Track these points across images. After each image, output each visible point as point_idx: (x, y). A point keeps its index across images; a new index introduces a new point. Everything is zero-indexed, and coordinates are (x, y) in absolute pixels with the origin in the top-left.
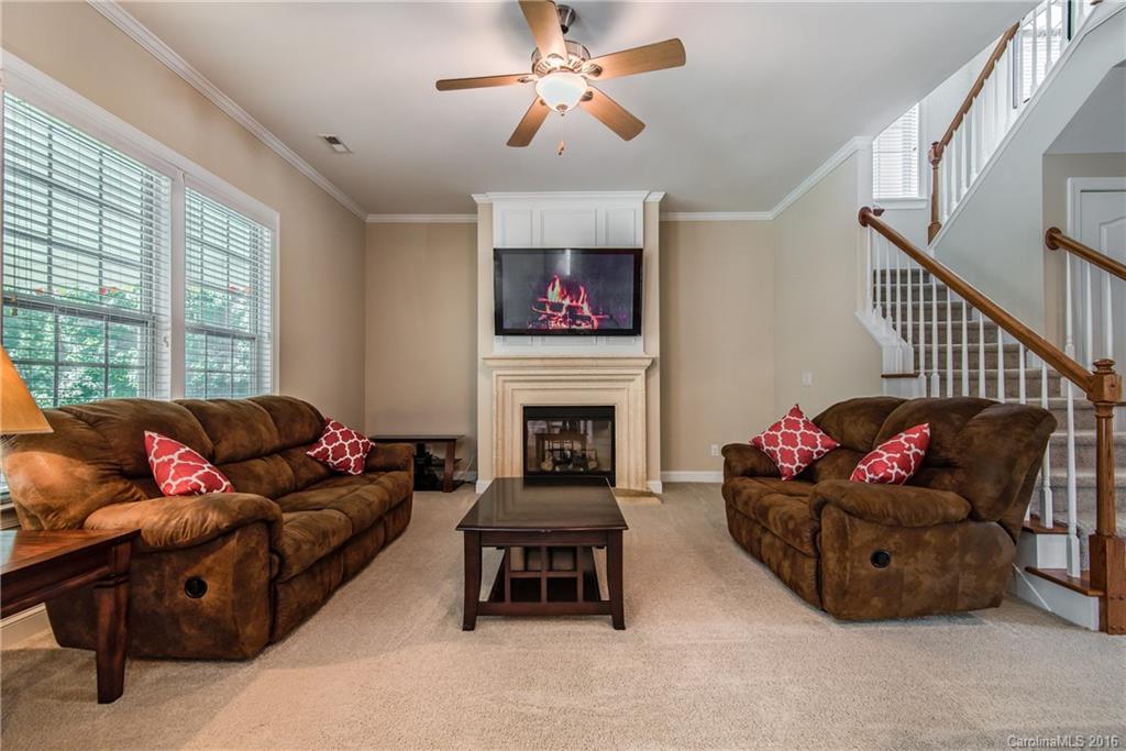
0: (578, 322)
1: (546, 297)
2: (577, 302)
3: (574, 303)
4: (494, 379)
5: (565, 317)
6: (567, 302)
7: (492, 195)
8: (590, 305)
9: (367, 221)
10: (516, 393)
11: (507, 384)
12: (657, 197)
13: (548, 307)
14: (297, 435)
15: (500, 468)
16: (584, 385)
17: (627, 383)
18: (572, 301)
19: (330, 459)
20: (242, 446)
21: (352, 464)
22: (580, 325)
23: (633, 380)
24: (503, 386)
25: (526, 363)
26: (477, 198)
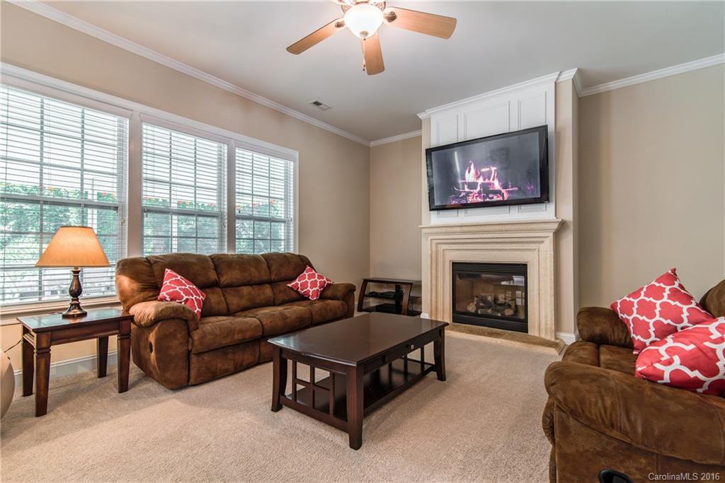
0: (491, 196)
1: (465, 179)
2: (489, 179)
3: (487, 181)
4: (429, 242)
5: (480, 193)
6: (480, 181)
7: (429, 112)
8: (499, 181)
9: (371, 146)
10: (446, 252)
11: (440, 246)
12: (570, 74)
13: (466, 186)
14: (283, 275)
15: (434, 306)
16: (499, 246)
17: (537, 245)
18: (484, 180)
19: (299, 290)
20: (236, 278)
21: (311, 294)
22: (492, 198)
23: (543, 242)
24: (437, 247)
25: (449, 230)
26: (421, 116)
